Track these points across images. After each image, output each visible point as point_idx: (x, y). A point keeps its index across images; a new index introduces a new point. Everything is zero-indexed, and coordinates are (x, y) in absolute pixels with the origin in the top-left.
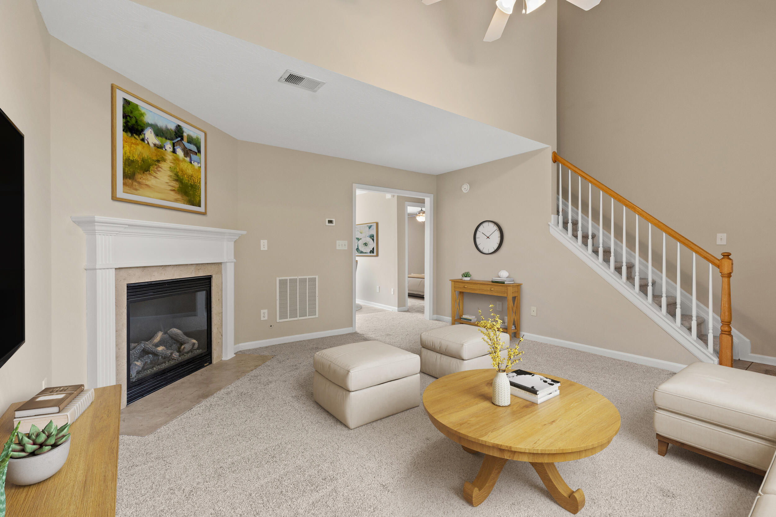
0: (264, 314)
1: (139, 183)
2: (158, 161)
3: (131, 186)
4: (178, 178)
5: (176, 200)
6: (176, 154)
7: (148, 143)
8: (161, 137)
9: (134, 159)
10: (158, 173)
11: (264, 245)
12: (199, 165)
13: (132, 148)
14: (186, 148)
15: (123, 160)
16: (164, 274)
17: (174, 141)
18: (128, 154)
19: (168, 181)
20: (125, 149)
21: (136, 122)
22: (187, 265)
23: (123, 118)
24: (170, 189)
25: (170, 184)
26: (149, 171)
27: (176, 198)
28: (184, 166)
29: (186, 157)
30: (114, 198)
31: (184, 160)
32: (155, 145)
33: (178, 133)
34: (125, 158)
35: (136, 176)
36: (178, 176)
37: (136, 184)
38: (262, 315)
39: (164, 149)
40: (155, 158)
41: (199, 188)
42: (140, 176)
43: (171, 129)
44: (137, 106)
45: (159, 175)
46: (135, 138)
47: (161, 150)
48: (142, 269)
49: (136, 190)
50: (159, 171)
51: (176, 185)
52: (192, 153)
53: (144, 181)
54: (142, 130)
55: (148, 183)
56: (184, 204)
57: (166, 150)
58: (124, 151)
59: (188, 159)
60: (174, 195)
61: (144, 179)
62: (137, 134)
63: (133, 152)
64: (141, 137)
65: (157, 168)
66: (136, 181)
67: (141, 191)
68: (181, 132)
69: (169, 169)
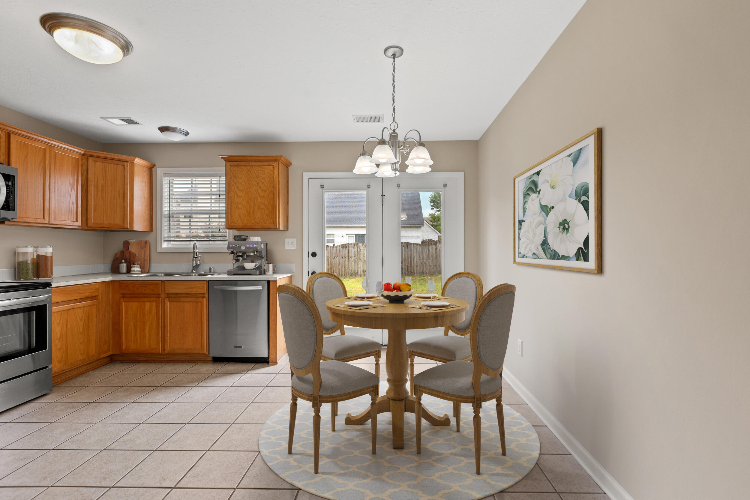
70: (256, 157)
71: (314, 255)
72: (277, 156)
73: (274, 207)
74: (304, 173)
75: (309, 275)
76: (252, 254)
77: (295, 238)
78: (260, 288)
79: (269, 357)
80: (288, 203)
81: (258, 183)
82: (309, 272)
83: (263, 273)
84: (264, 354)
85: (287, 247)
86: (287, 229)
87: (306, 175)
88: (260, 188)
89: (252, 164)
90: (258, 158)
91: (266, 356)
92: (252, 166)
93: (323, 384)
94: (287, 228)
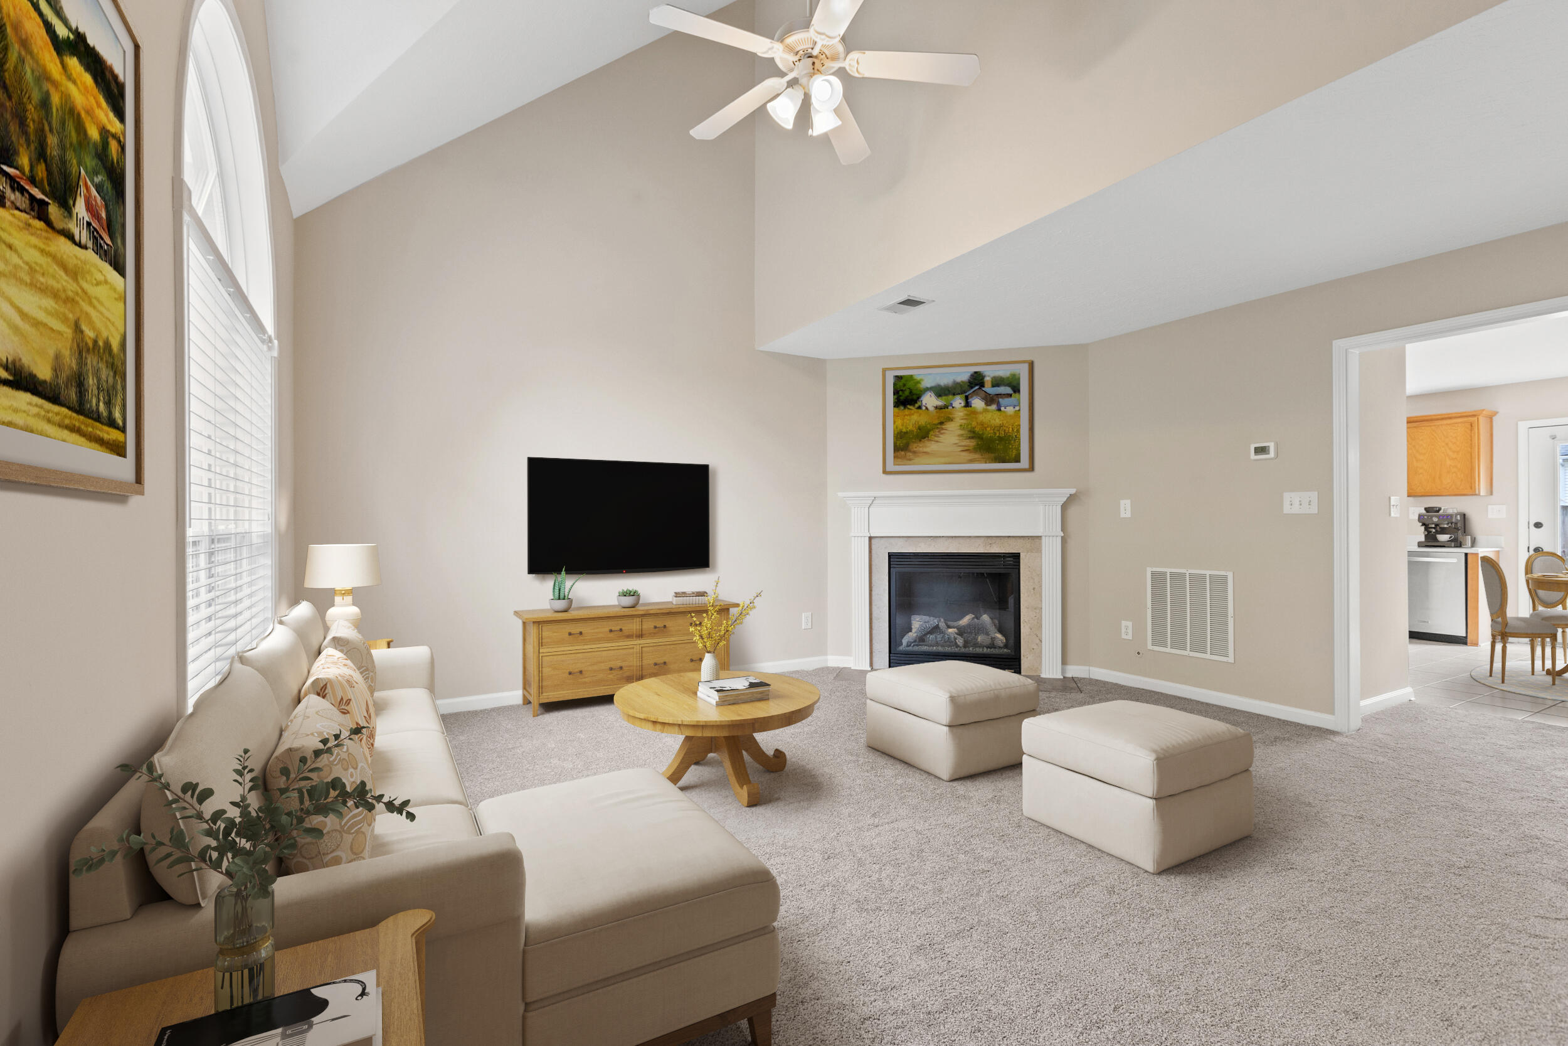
0: (1127, 629)
1: (914, 452)
2: (942, 423)
3: (904, 457)
4: (974, 434)
5: (971, 461)
6: (971, 407)
7: (927, 408)
8: (946, 395)
9: (908, 430)
10: (941, 436)
11: (1125, 508)
12: (1017, 408)
13: (905, 421)
14: (990, 395)
15: (894, 434)
16: (934, 546)
17: (967, 394)
18: (900, 427)
19: (957, 442)
20: (896, 423)
21: (911, 392)
22: (970, 537)
23: (894, 394)
24: (959, 450)
25: (960, 444)
26: (928, 437)
27: (970, 458)
28: (985, 417)
29: (990, 405)
30: (885, 472)
31: (985, 411)
32: (936, 408)
33: (977, 380)
34: (896, 432)
35: (910, 447)
36: (974, 432)
37: (911, 454)
38: (1123, 630)
39: (951, 408)
40: (936, 422)
41: (1017, 439)
42: (915, 445)
43: (962, 382)
44: (911, 376)
45: (942, 438)
46: (909, 409)
47: (946, 410)
48: (906, 539)
49: (910, 460)
50: (942, 434)
51: (972, 443)
52: (1001, 398)
53: (921, 449)
54: (919, 398)
55: (925, 450)
56: (986, 463)
57: (953, 407)
58: (895, 426)
59: (994, 407)
60: (967, 456)
61: (920, 447)
62: (911, 405)
63: (906, 423)
64: (917, 405)
65: (939, 432)
66: (910, 451)
67: (917, 460)
68: (981, 378)
69: (959, 428)
70: (1445, 415)
71: (1538, 525)
72: (1475, 411)
73: (1472, 469)
74: (1520, 423)
75: (1529, 551)
76: (1446, 526)
77: (1504, 504)
78: (1455, 560)
79: (1466, 637)
80: (1492, 461)
81: (1447, 444)
82: (1529, 548)
83: (1459, 545)
84: (1461, 633)
85: (1490, 516)
86: (1491, 494)
87: (1523, 426)
88: (1450, 449)
89: (1438, 424)
90: (1446, 416)
91: (1464, 635)
92: (1438, 426)
93: (1509, 625)
94: (1491, 492)
